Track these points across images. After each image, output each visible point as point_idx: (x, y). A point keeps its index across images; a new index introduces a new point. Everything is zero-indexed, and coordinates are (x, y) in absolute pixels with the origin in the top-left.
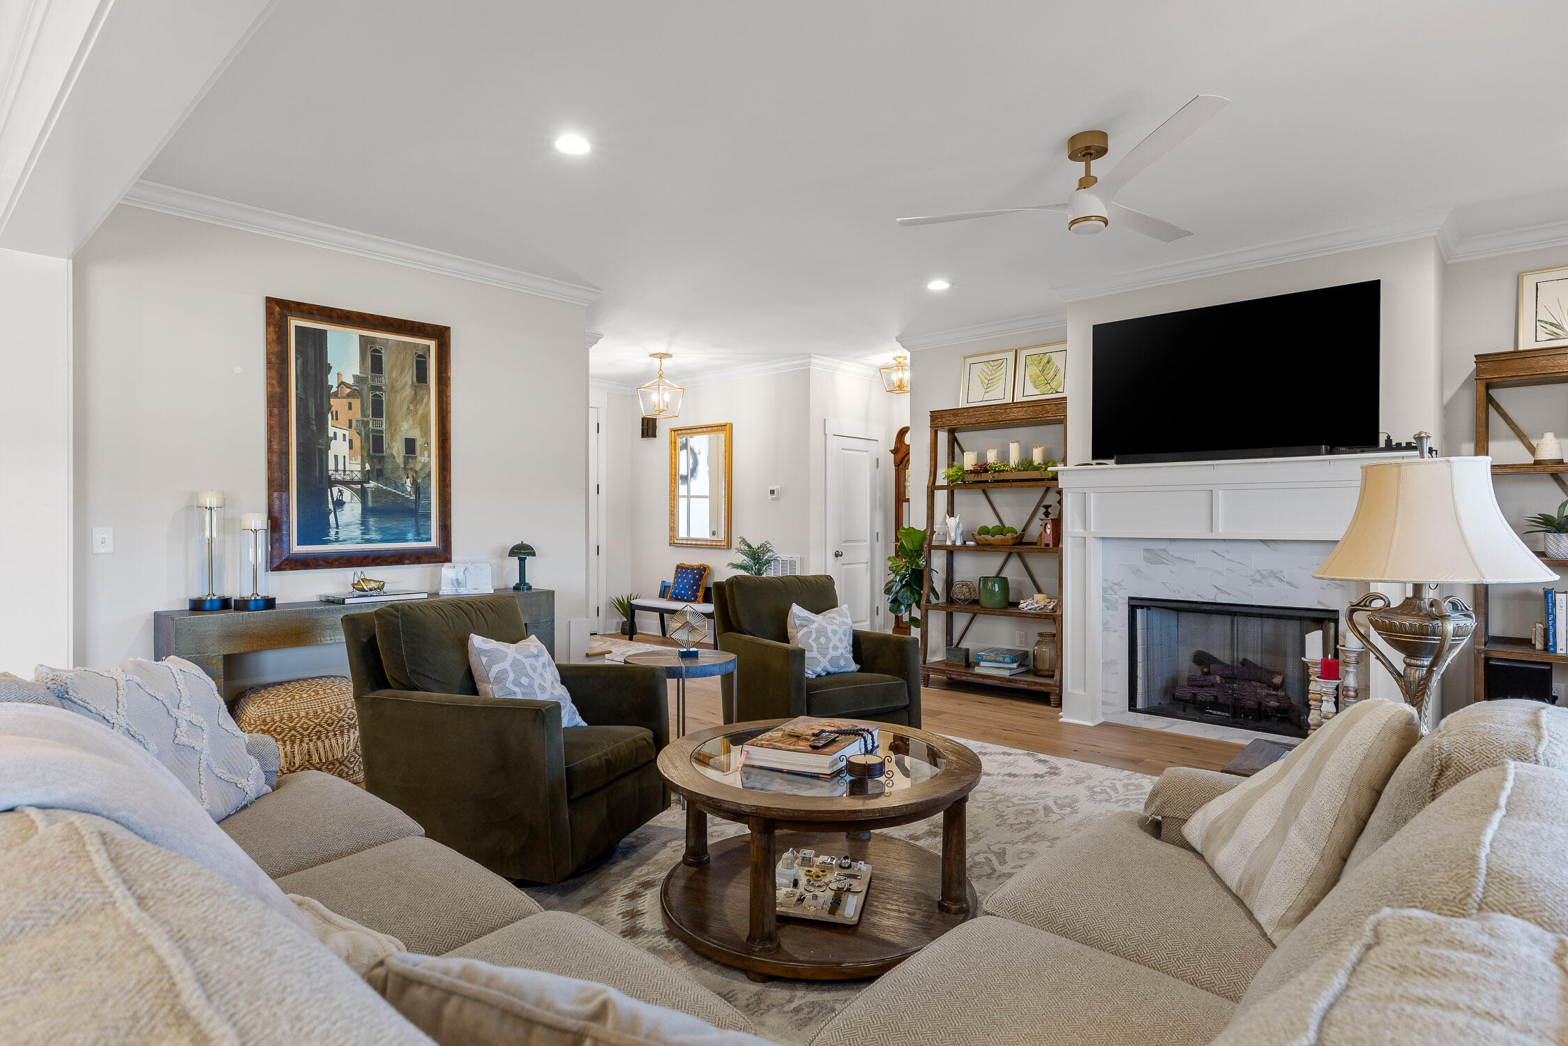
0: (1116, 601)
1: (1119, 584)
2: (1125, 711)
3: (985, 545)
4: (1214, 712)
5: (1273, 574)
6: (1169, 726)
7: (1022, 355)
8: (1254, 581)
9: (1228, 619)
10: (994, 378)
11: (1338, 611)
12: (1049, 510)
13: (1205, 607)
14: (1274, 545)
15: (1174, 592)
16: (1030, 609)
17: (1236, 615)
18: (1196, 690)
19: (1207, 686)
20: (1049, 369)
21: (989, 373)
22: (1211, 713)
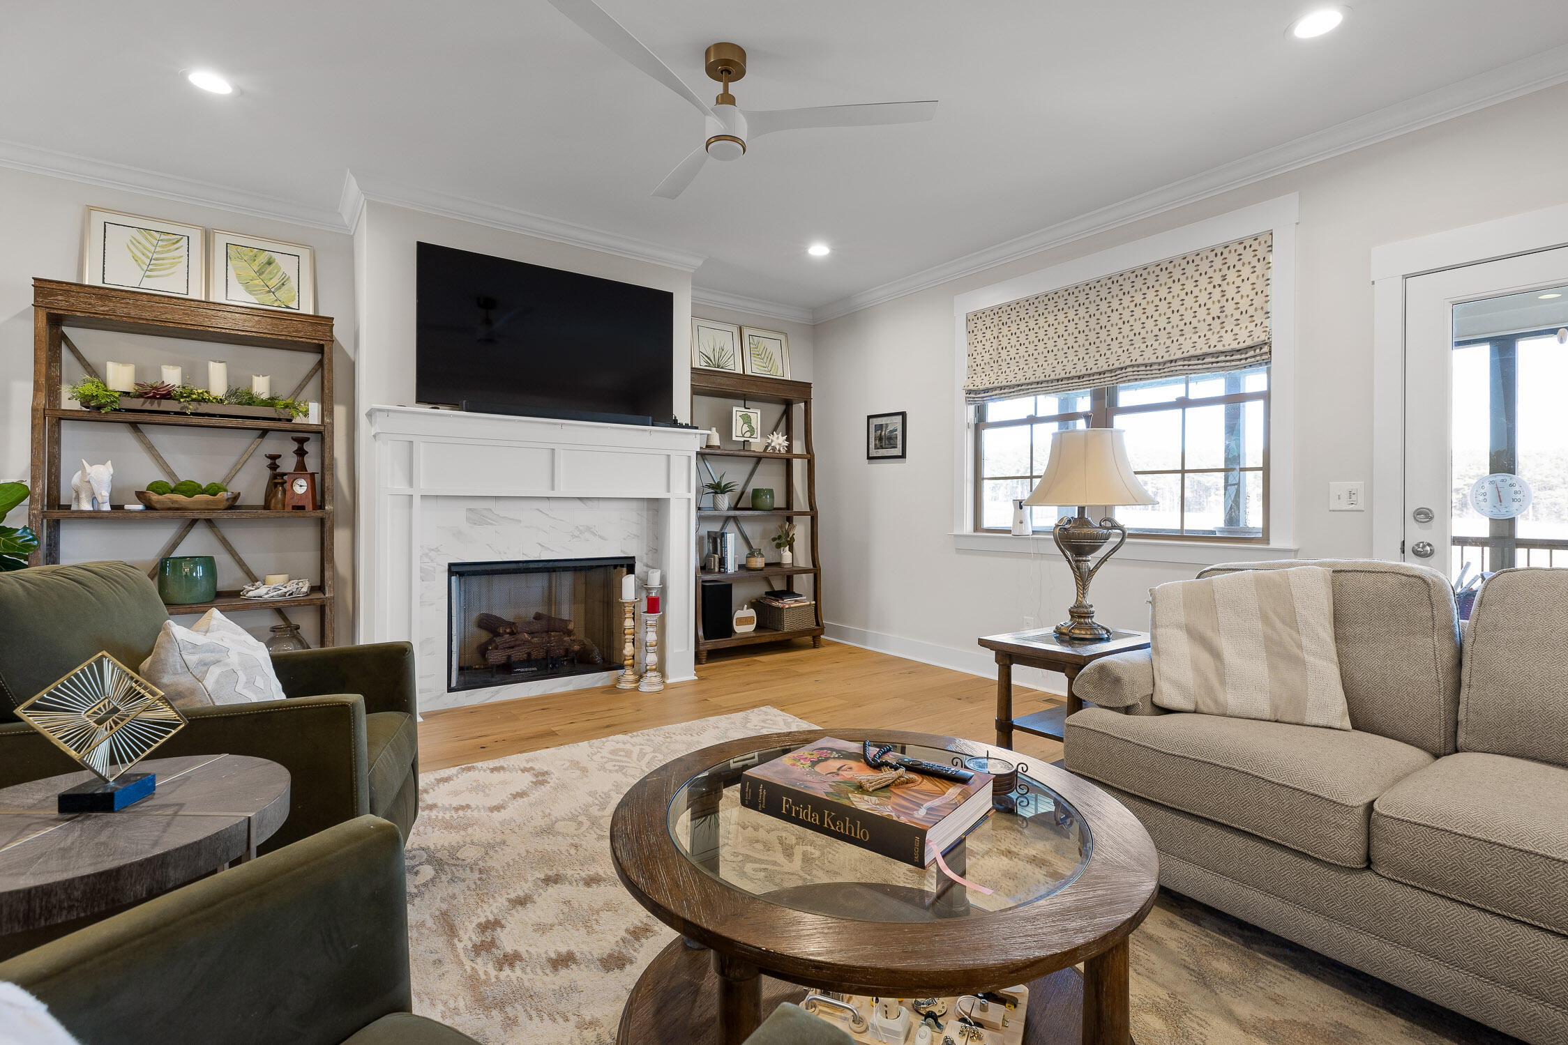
0: (432, 569)
1: (437, 550)
2: (442, 695)
3: (169, 509)
4: (522, 670)
5: (589, 529)
6: (493, 696)
7: (220, 242)
8: (574, 536)
9: (545, 576)
10: (163, 259)
11: (634, 557)
12: (278, 461)
13: (532, 566)
14: (590, 503)
15: (500, 553)
16: (272, 597)
17: (555, 571)
18: (509, 652)
19: (519, 645)
20: (270, 273)
21: (152, 249)
22: (520, 672)
